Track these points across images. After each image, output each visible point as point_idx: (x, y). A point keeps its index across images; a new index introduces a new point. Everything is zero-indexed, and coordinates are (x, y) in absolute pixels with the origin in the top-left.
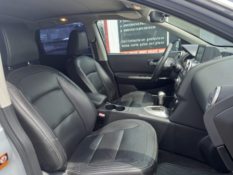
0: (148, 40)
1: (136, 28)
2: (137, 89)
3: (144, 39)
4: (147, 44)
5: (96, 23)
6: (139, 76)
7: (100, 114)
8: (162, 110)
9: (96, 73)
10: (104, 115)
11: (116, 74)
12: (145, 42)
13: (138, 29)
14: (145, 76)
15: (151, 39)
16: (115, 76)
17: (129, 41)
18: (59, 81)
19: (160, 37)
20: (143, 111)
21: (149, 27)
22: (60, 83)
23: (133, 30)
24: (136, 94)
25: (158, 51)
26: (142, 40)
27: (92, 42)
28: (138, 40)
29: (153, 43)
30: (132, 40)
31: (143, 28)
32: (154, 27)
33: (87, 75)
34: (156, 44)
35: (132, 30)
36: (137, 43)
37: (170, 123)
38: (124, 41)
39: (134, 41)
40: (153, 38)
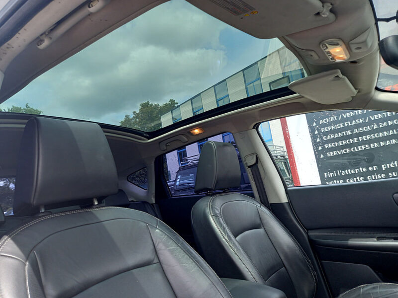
0: (384, 168)
1: (352, 148)
2: (380, 277)
3: (374, 167)
5: (256, 127)
9: (261, 230)
11: (312, 234)
12: (379, 171)
13: (358, 149)
15: (391, 166)
16: (311, 240)
17: (341, 173)
18: (156, 245)
21: (381, 143)
22: (157, 250)
23: (346, 151)
24: (378, 290)
26: (370, 169)
27: (249, 165)
28: (361, 169)
30: (346, 171)
31: (367, 146)
32: (393, 140)
33: (236, 237)
35: (343, 152)
36: (360, 174)
38: (331, 174)
39: (352, 172)
40: (395, 163)
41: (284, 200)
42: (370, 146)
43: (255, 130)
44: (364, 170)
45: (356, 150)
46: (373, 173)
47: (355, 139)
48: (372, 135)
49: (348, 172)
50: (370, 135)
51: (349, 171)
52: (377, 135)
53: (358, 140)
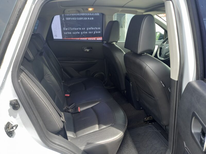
1: (77, 18)
3: (84, 28)
4: (87, 33)
12: (86, 30)
13: (79, 19)
17: (71, 29)
19: (97, 27)
21: (88, 18)
23: (74, 19)
25: (96, 39)
28: (79, 28)
29: (92, 32)
32: (93, 18)
34: (94, 33)
35: (73, 19)
36: (79, 31)
38: (67, 29)
39: (76, 29)
40: (92, 28)
42: (84, 18)
46: (83, 31)
48: (85, 14)
51: (74, 28)
52: (87, 14)
53: (80, 14)
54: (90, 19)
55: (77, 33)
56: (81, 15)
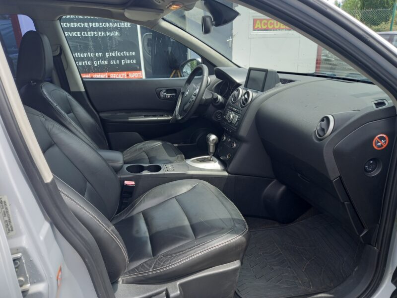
0: (107, 56)
1: (83, 32)
2: (142, 138)
3: (100, 54)
4: (106, 62)
5: (60, 19)
6: (145, 116)
7: (126, 182)
8: (212, 160)
10: (133, 183)
11: (102, 115)
12: (104, 58)
13: (87, 34)
14: (155, 116)
15: (113, 55)
16: (101, 119)
19: (129, 51)
20: (188, 166)
21: (107, 32)
22: (51, 135)
23: (77, 34)
25: (128, 75)
26: (97, 55)
27: (54, 55)
28: (89, 53)
29: (118, 61)
30: (76, 54)
31: (95, 33)
32: (117, 32)
34: (123, 63)
35: (74, 34)
36: (88, 59)
37: (228, 176)
39: (82, 55)
40: (116, 53)
41: (83, 89)
42: (98, 33)
43: (59, 21)
44: (92, 55)
45: (86, 35)
46: (98, 59)
47: (86, 23)
48: (100, 24)
49: (78, 55)
50: (99, 23)
52: (105, 25)
54: (112, 35)
55: (85, 63)
56: (90, 26)
